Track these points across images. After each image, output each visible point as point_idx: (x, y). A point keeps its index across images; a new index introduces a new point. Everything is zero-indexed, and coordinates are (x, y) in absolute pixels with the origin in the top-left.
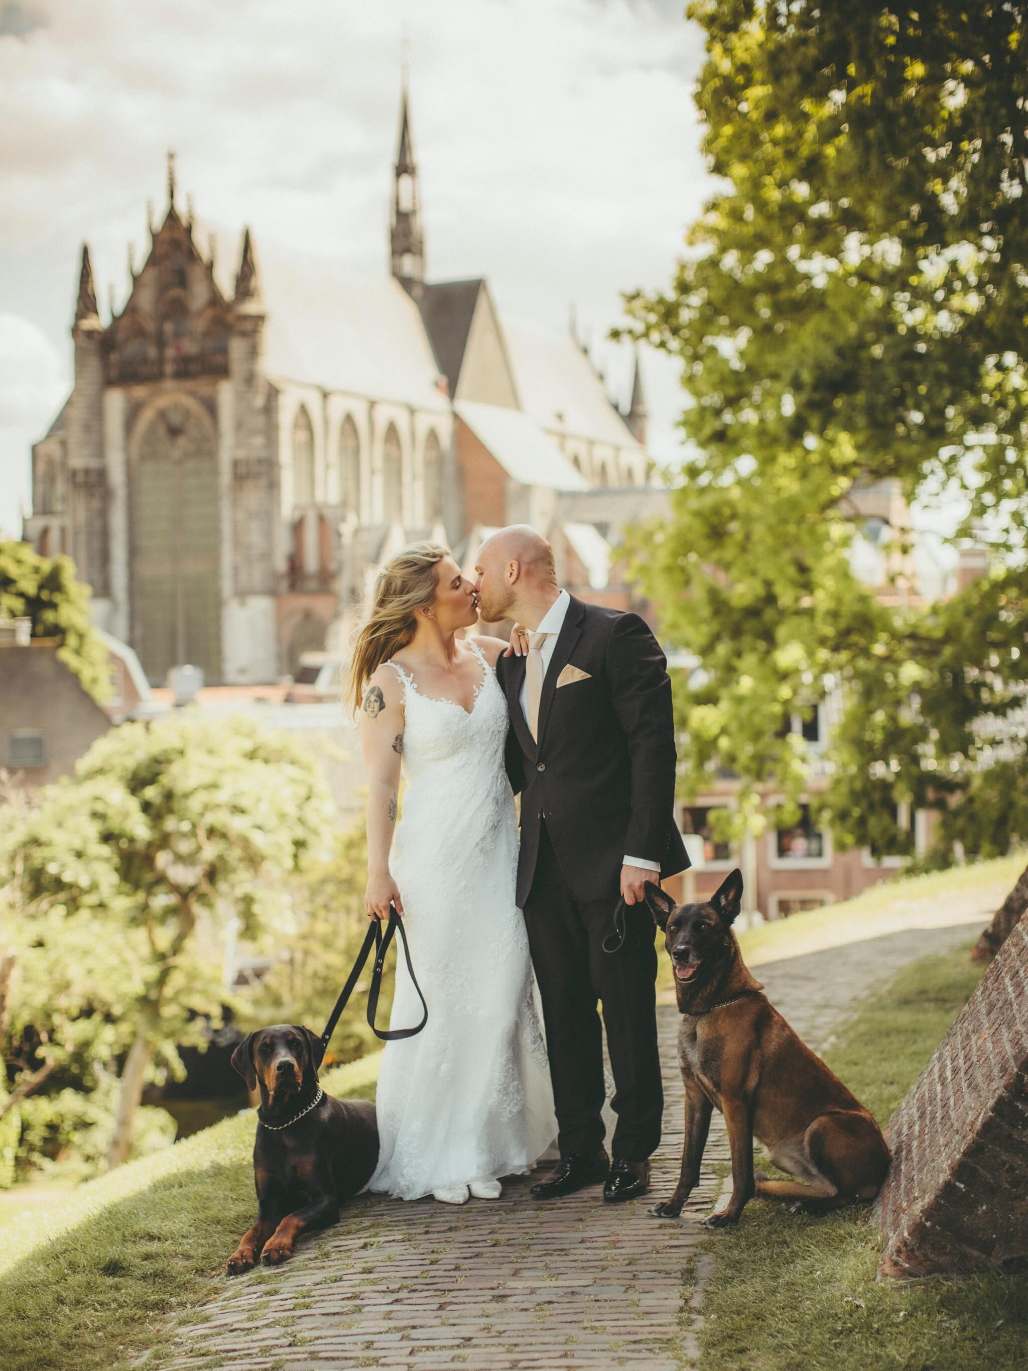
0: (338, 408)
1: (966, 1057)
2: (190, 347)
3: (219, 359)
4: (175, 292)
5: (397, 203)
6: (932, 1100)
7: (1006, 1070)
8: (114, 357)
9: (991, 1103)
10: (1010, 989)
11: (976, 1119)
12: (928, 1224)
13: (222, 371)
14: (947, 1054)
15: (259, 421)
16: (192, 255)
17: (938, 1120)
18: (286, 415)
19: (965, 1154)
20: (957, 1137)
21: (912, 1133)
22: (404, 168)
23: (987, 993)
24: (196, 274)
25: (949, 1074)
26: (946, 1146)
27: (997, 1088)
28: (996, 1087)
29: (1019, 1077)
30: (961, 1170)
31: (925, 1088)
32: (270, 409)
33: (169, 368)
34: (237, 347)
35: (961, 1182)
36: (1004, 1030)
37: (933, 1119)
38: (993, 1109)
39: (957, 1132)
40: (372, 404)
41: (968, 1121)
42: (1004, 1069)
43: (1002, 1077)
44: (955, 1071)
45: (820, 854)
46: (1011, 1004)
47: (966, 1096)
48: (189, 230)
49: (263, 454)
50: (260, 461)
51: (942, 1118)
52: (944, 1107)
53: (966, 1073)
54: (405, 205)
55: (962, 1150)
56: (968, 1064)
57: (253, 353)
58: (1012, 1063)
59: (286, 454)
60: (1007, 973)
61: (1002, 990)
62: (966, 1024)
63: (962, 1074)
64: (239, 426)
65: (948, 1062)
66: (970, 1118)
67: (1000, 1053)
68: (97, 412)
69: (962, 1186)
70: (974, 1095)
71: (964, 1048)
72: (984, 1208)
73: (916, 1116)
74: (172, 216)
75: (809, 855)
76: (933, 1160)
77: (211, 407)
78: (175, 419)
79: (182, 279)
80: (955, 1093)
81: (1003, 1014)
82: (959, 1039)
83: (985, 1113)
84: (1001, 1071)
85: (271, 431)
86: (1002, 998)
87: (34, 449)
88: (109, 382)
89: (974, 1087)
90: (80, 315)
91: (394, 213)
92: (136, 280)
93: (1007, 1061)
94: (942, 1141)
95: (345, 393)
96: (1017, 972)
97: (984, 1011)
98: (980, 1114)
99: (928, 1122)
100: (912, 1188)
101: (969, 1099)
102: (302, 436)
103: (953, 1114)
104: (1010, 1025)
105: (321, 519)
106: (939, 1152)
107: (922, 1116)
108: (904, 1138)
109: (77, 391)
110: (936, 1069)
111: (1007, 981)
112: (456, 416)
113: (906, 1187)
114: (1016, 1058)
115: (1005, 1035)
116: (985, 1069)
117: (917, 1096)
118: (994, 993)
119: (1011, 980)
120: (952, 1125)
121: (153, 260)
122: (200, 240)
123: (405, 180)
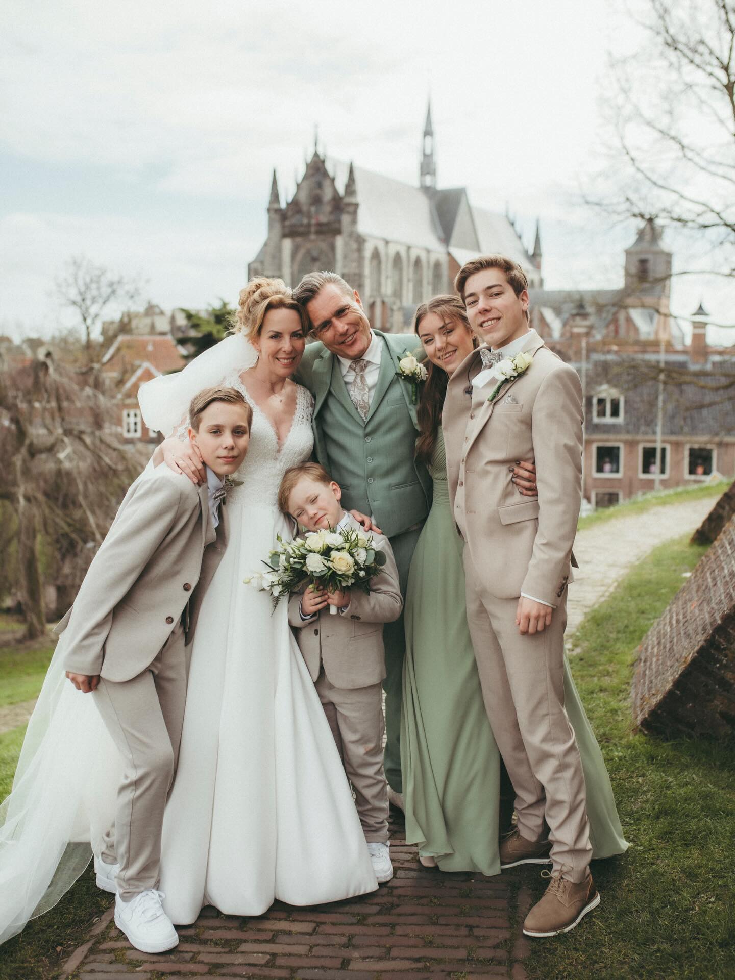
0: (392, 250)
1: (684, 614)
2: (323, 219)
3: (337, 225)
4: (318, 192)
5: (424, 150)
6: (665, 635)
7: (706, 630)
8: (287, 223)
9: (696, 648)
10: (710, 580)
11: (688, 655)
12: (659, 712)
13: (338, 232)
14: (674, 609)
15: (355, 255)
16: (325, 174)
17: (667, 649)
18: (368, 253)
19: (681, 675)
20: (677, 663)
21: (653, 652)
22: (428, 133)
23: (697, 579)
24: (327, 183)
25: (674, 622)
26: (671, 667)
27: (700, 641)
28: (699, 639)
29: (713, 636)
30: (677, 684)
31: (661, 627)
32: (360, 250)
33: (313, 229)
34: (346, 219)
35: (678, 690)
36: (705, 605)
37: (665, 647)
38: (698, 652)
39: (677, 661)
40: (409, 248)
41: (683, 655)
42: (704, 629)
43: (703, 634)
44: (678, 621)
45: (617, 471)
46: (710, 589)
47: (683, 639)
48: (323, 162)
49: (357, 271)
50: (355, 274)
51: (670, 649)
52: (671, 642)
53: (684, 625)
54: (428, 152)
55: (679, 673)
56: (685, 620)
57: (354, 221)
58: (709, 627)
59: (367, 271)
60: (708, 569)
61: (704, 579)
62: (685, 594)
63: (681, 624)
64: (345, 257)
65: (674, 615)
66: (684, 654)
67: (702, 618)
68: (279, 249)
69: (679, 692)
70: (688, 640)
71: (683, 609)
72: (690, 705)
73: (656, 643)
74: (316, 155)
75: (612, 471)
76: (663, 674)
77: (333, 248)
78: (315, 253)
79: (320, 185)
80: (677, 636)
81: (705, 594)
82: (680, 603)
83: (693, 654)
84: (703, 630)
85: (361, 259)
86: (705, 584)
87: (249, 265)
88: (285, 236)
89: (688, 636)
90: (271, 202)
91: (422, 155)
92: (298, 186)
93: (706, 625)
94: (669, 663)
95: (396, 242)
96: (714, 571)
97: (695, 589)
98: (690, 654)
99: (662, 648)
100: (651, 687)
101: (685, 642)
102: (375, 263)
103: (675, 648)
104: (709, 603)
105: (383, 303)
106: (667, 670)
107: (659, 643)
108: (648, 653)
109: (269, 239)
110: (668, 617)
111: (708, 574)
112: (449, 254)
113: (648, 685)
114: (711, 624)
115: (706, 609)
116: (694, 626)
117: (657, 629)
118: (700, 580)
119: (711, 574)
120: (674, 656)
121: (306, 177)
122: (329, 167)
123: (428, 138)
